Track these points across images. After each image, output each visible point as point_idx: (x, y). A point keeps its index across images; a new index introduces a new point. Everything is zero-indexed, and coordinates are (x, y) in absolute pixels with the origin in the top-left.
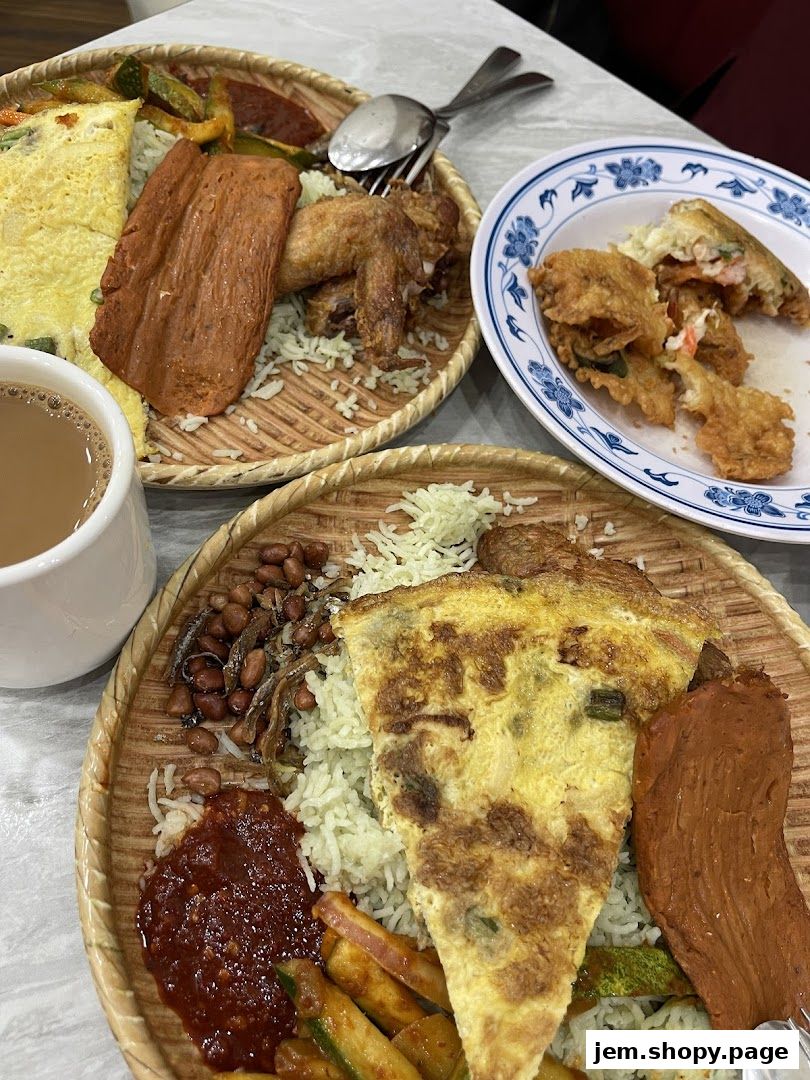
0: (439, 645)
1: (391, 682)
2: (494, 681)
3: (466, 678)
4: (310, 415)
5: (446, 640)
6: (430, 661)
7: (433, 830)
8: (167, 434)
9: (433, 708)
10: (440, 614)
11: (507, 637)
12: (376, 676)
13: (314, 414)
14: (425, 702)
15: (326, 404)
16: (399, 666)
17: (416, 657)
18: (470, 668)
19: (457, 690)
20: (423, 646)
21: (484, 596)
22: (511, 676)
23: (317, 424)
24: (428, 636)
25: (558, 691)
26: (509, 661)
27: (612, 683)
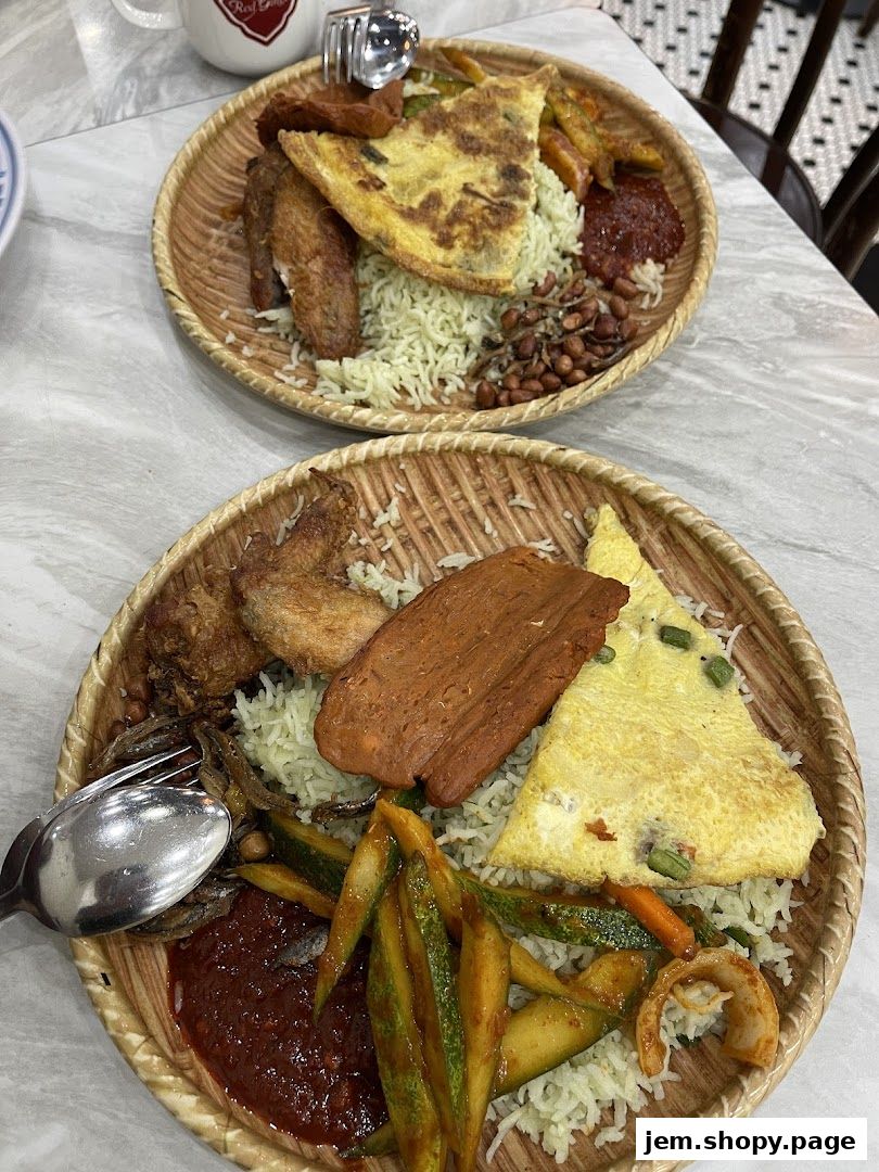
0: (455, 233)
1: (498, 227)
2: (434, 200)
3: (449, 210)
4: (427, 524)
5: (448, 234)
6: (467, 227)
7: (514, 162)
8: (569, 547)
9: (482, 203)
10: (440, 254)
11: (409, 215)
12: (508, 233)
13: (423, 524)
14: (485, 207)
15: (407, 530)
16: (488, 233)
17: (474, 233)
18: (443, 214)
19: (460, 204)
20: (466, 238)
21: (406, 243)
22: (421, 197)
23: (426, 512)
24: (458, 243)
25: (397, 178)
26: (415, 205)
27: (364, 159)
